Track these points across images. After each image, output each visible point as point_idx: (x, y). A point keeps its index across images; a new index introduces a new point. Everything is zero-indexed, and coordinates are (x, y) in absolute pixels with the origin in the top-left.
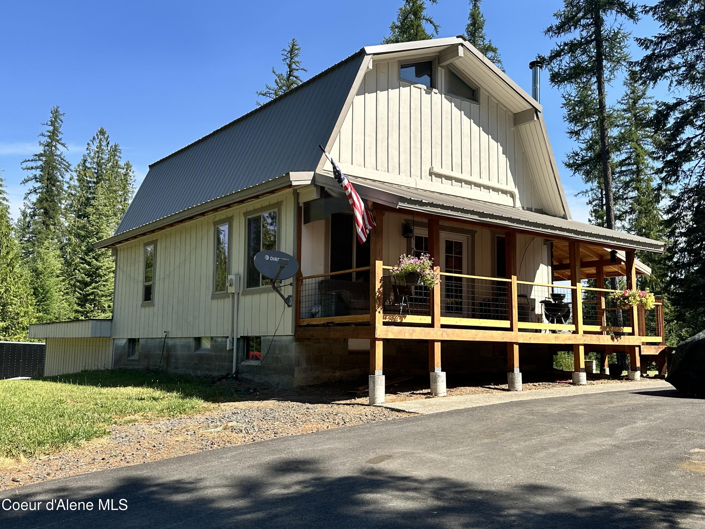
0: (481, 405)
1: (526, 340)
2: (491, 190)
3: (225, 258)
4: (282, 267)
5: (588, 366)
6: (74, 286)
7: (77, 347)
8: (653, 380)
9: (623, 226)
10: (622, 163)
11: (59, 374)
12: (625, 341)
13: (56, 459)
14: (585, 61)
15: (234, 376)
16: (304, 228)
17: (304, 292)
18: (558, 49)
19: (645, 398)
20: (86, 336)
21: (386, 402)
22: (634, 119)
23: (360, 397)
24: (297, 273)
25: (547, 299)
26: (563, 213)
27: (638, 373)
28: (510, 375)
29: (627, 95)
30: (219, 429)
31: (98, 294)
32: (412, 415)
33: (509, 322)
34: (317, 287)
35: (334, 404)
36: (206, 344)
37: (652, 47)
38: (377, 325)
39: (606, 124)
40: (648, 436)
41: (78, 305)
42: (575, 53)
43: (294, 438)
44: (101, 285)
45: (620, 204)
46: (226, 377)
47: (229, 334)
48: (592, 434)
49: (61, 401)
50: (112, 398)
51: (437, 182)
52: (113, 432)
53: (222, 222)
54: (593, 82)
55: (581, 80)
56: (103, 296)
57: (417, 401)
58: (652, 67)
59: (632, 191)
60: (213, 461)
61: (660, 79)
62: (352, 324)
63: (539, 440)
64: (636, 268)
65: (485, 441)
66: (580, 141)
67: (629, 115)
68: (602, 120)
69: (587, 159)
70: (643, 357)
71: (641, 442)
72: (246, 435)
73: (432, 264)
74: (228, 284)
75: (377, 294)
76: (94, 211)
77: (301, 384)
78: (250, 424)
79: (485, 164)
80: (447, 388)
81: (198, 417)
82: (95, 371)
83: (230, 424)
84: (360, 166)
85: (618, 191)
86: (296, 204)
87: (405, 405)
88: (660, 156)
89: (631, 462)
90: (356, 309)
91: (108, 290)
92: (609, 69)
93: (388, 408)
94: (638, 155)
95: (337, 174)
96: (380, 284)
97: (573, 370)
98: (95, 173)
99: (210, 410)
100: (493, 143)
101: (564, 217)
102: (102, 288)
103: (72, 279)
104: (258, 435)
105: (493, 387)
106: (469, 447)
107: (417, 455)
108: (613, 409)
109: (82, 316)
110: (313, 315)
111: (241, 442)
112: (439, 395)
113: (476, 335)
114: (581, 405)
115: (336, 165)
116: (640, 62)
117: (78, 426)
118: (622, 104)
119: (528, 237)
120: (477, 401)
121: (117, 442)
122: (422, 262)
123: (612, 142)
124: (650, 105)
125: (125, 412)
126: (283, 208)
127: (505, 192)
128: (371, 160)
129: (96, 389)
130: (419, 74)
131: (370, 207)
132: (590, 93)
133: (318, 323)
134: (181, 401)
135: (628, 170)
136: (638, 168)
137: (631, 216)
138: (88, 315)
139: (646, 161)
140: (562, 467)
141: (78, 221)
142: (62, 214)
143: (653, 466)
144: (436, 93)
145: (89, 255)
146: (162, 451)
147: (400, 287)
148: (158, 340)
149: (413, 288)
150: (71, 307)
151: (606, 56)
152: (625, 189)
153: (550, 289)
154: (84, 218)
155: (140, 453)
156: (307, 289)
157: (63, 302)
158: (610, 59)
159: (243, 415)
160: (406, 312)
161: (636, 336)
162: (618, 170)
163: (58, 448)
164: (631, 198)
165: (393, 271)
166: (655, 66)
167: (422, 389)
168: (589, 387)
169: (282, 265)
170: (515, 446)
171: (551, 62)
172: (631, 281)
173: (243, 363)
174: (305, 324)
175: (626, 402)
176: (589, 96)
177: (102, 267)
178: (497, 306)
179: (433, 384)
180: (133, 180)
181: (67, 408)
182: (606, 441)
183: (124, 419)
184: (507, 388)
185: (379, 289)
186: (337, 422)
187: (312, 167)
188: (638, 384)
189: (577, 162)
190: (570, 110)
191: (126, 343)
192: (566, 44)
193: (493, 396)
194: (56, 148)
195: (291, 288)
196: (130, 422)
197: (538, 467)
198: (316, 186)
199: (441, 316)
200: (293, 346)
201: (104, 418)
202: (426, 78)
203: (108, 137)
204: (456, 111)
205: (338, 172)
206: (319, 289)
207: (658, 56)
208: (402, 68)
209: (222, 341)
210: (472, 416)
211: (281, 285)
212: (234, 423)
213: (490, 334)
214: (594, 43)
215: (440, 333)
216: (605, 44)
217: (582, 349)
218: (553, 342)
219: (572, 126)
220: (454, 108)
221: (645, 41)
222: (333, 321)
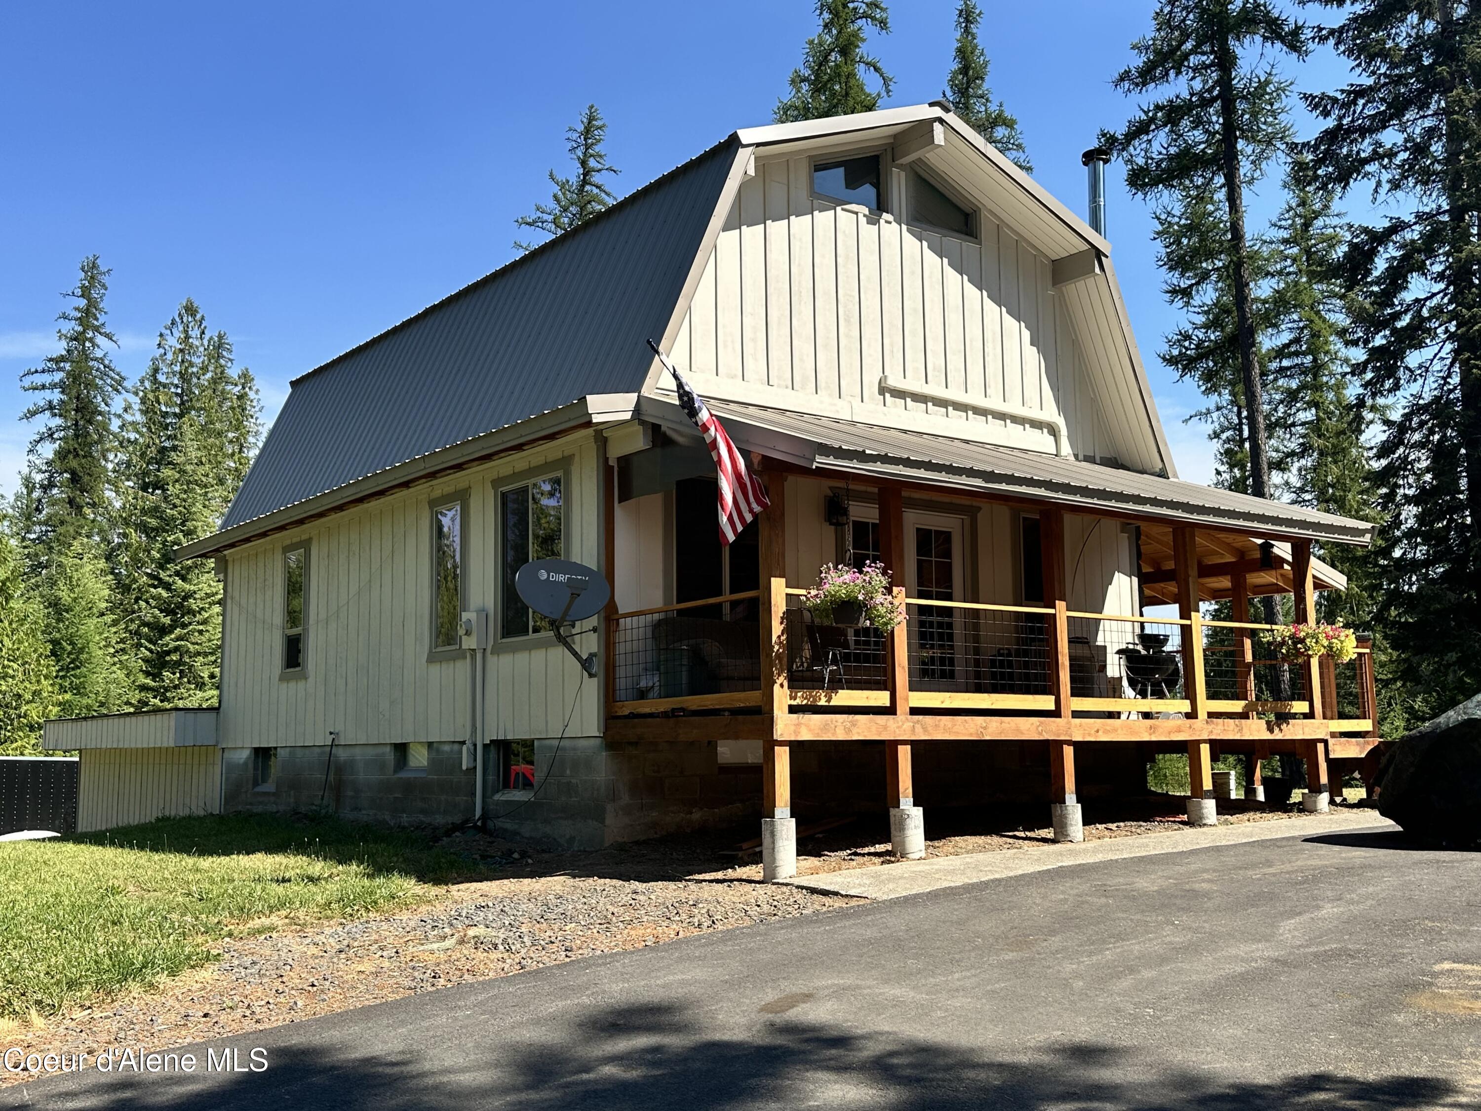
0: (997, 876)
1: (1090, 735)
2: (1008, 421)
3: (455, 567)
4: (575, 596)
5: (1220, 781)
6: (137, 633)
7: (145, 767)
8: (1355, 810)
9: (1287, 483)
10: (1281, 353)
11: (109, 826)
12: (1295, 731)
13: (106, 1017)
14: (1200, 143)
15: (479, 823)
16: (619, 511)
17: (622, 645)
18: (1144, 117)
19: (1340, 852)
20: (165, 745)
21: (799, 874)
22: (1304, 259)
23: (744, 864)
24: (606, 607)
25: (1131, 646)
26: (1160, 466)
27: (1324, 797)
28: (1056, 809)
29: (1291, 208)
30: (449, 943)
31: (188, 651)
32: (854, 903)
33: (1053, 697)
34: (650, 635)
35: (689, 880)
36: (419, 758)
37: (1336, 112)
38: (776, 712)
39: (1247, 272)
40: (1346, 937)
41: (147, 674)
42: (1178, 125)
43: (608, 959)
44: (194, 630)
45: (1279, 437)
46: (460, 827)
47: (466, 736)
48: (1229, 934)
49: (114, 891)
50: (223, 879)
51: (896, 406)
52: (226, 955)
53: (447, 499)
54: (1218, 185)
55: (1192, 181)
56: (198, 654)
57: (864, 870)
58: (1338, 154)
59: (1305, 409)
60: (437, 1015)
61: (1356, 180)
62: (724, 710)
63: (1118, 950)
64: (1314, 577)
65: (1007, 957)
66: (1193, 309)
67: (1296, 250)
68: (1237, 265)
69: (1207, 346)
70: (1333, 764)
71: (1332, 950)
72: (506, 955)
73: (889, 583)
74: (461, 632)
75: (776, 648)
76: (177, 476)
77: (620, 840)
78: (514, 930)
79: (994, 366)
80: (926, 840)
81: (405, 918)
82: (184, 818)
83: (471, 932)
84: (733, 377)
85: (1276, 410)
86: (601, 460)
87: (839, 879)
88: (1359, 339)
89: (1310, 997)
90: (733, 678)
91: (210, 640)
92: (1251, 158)
93: (802, 888)
94: (1315, 335)
95: (686, 399)
96: (782, 627)
97: (1189, 794)
98: (177, 394)
99: (429, 902)
100: (1010, 322)
101: (1163, 474)
102: (196, 637)
103: (132, 621)
104: (532, 955)
105: (1022, 834)
106: (973, 971)
107: (866, 992)
108: (1273, 879)
109: (155, 697)
110: (642, 694)
111: (496, 971)
112: (911, 856)
113: (985, 728)
114: (1206, 871)
115: (684, 380)
116: (1313, 143)
117: (151, 943)
118: (1280, 227)
119: (1088, 518)
120: (990, 868)
121: (234, 978)
122: (867, 579)
123: (1260, 310)
124: (1338, 229)
125: (249, 910)
126: (575, 470)
127: (1037, 425)
128: (756, 366)
129: (190, 861)
130: (852, 182)
131: (756, 466)
132: (1210, 208)
133: (653, 710)
134: (366, 882)
135: (1294, 367)
136: (1315, 360)
137: (1303, 462)
138: (168, 694)
139: (1332, 347)
140: (1167, 1010)
141: (143, 496)
142: (108, 482)
143: (1359, 1003)
144: (890, 223)
145: (168, 569)
146: (330, 995)
147: (822, 630)
148: (317, 750)
149: (850, 632)
150: (132, 678)
151: (1243, 131)
152: (1289, 406)
153: (1137, 625)
154: (154, 490)
155: (283, 1000)
156: (629, 638)
157: (114, 668)
158: (1253, 137)
159: (498, 909)
160: (836, 685)
161: (1318, 721)
162: (1274, 365)
163: (110, 993)
164: (1303, 424)
165: (808, 599)
166: (1345, 151)
167: (873, 845)
168: (1222, 829)
169: (575, 591)
170: (1069, 967)
171: (1128, 146)
172: (1305, 602)
173: (497, 797)
174: (626, 712)
175: (1299, 863)
176: (1210, 214)
177: (195, 592)
178: (1026, 665)
179: (898, 834)
180: (257, 409)
181: (127, 906)
182: (1258, 950)
183: (248, 926)
184: (1051, 835)
185: (779, 637)
186: (696, 920)
187: (634, 383)
188: (1324, 820)
189: (1189, 352)
190: (1171, 244)
191: (248, 758)
192: (1158, 108)
193: (1022, 856)
194: (94, 345)
195: (594, 637)
196: (260, 932)
197: (1118, 1011)
198: (642, 423)
199: (910, 690)
200: (602, 760)
201: (205, 925)
202: (868, 190)
203: (203, 318)
204: (931, 258)
205: (688, 394)
206: (654, 637)
207: (1349, 131)
208: (816, 171)
209: (452, 751)
210: (980, 900)
211: (574, 631)
212: (480, 931)
213: (1013, 725)
214: (1218, 104)
215: (908, 725)
216: (1241, 106)
217: (1205, 749)
218: (1146, 738)
219: (1175, 278)
220: (928, 253)
221: (1322, 99)
222: (684, 706)
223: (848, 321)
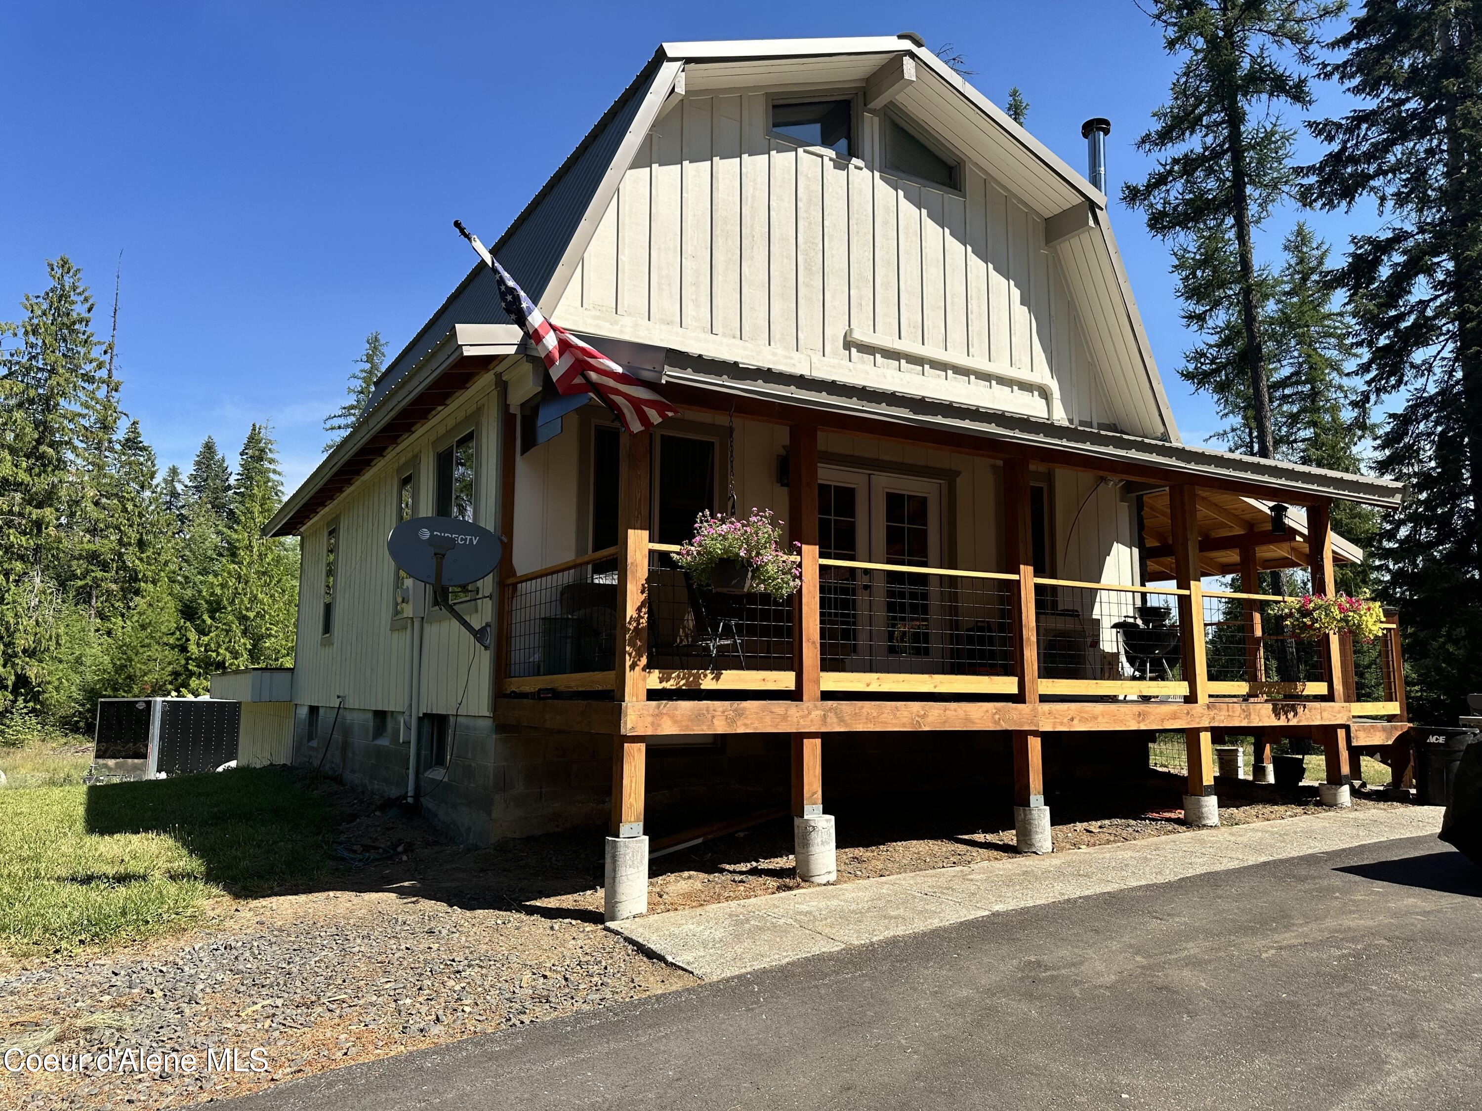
1: (1062, 723)
2: (994, 382)
4: (439, 556)
10: (1284, 383)
12: (1312, 715)
14: (1213, 190)
15: (411, 801)
16: (522, 466)
18: (1162, 170)
24: (502, 570)
25: (1131, 620)
26: (1162, 430)
27: (1346, 790)
28: (1020, 812)
33: (1016, 679)
35: (524, 909)
37: (1341, 136)
38: (628, 699)
39: (1255, 298)
42: (1192, 175)
47: (405, 707)
51: (864, 362)
54: (1228, 226)
55: (1205, 224)
58: (1343, 174)
59: (1305, 428)
61: (1361, 195)
64: (1332, 551)
66: (1207, 331)
68: (1247, 292)
69: (1221, 362)
70: (1355, 751)
79: (978, 325)
85: (1279, 430)
86: (502, 408)
92: (1258, 201)
93: (630, 941)
94: (1312, 368)
95: (509, 298)
100: (997, 279)
101: (1165, 439)
105: (981, 838)
112: (817, 880)
113: (924, 716)
114: (1194, 935)
116: (1318, 165)
122: (752, 530)
123: (1267, 331)
126: (483, 423)
127: (1026, 387)
128: (697, 312)
132: (1222, 244)
133: (531, 690)
135: (1296, 394)
136: (1313, 388)
144: (861, 169)
151: (1251, 177)
152: (1291, 426)
153: (1138, 597)
158: (1260, 182)
161: (1338, 703)
162: (1278, 394)
164: (1303, 440)
165: (683, 558)
166: (1349, 171)
168: (1224, 831)
171: (1149, 196)
172: (1323, 574)
173: (424, 774)
176: (1220, 251)
179: (800, 850)
184: (1013, 842)
189: (1203, 367)
190: (1187, 277)
191: (306, 716)
192: (1175, 161)
195: (488, 604)
198: (530, 359)
199: (821, 670)
200: (492, 742)
204: (906, 206)
211: (468, 598)
213: (961, 713)
214: (1228, 156)
215: (817, 714)
216: (1249, 155)
217: (1205, 738)
218: (1133, 726)
219: (1192, 306)
220: (904, 203)
221: (1325, 125)
222: (555, 686)
223: (809, 269)
